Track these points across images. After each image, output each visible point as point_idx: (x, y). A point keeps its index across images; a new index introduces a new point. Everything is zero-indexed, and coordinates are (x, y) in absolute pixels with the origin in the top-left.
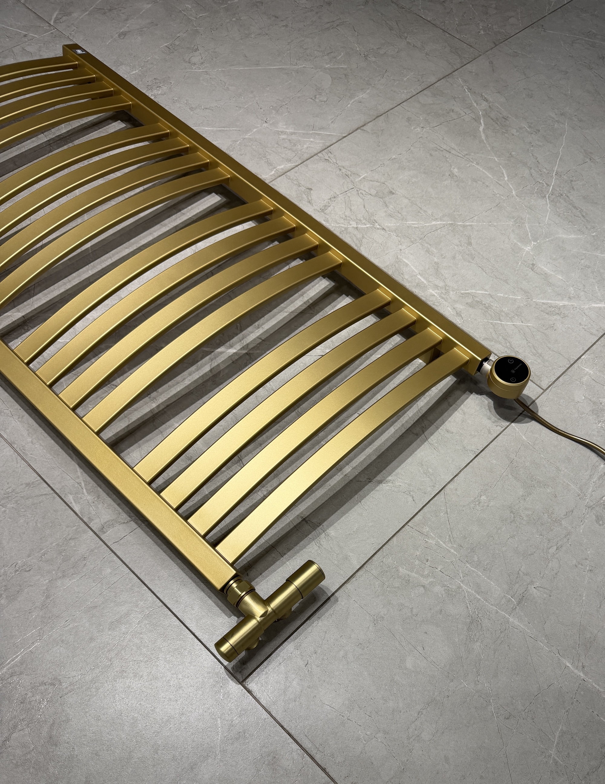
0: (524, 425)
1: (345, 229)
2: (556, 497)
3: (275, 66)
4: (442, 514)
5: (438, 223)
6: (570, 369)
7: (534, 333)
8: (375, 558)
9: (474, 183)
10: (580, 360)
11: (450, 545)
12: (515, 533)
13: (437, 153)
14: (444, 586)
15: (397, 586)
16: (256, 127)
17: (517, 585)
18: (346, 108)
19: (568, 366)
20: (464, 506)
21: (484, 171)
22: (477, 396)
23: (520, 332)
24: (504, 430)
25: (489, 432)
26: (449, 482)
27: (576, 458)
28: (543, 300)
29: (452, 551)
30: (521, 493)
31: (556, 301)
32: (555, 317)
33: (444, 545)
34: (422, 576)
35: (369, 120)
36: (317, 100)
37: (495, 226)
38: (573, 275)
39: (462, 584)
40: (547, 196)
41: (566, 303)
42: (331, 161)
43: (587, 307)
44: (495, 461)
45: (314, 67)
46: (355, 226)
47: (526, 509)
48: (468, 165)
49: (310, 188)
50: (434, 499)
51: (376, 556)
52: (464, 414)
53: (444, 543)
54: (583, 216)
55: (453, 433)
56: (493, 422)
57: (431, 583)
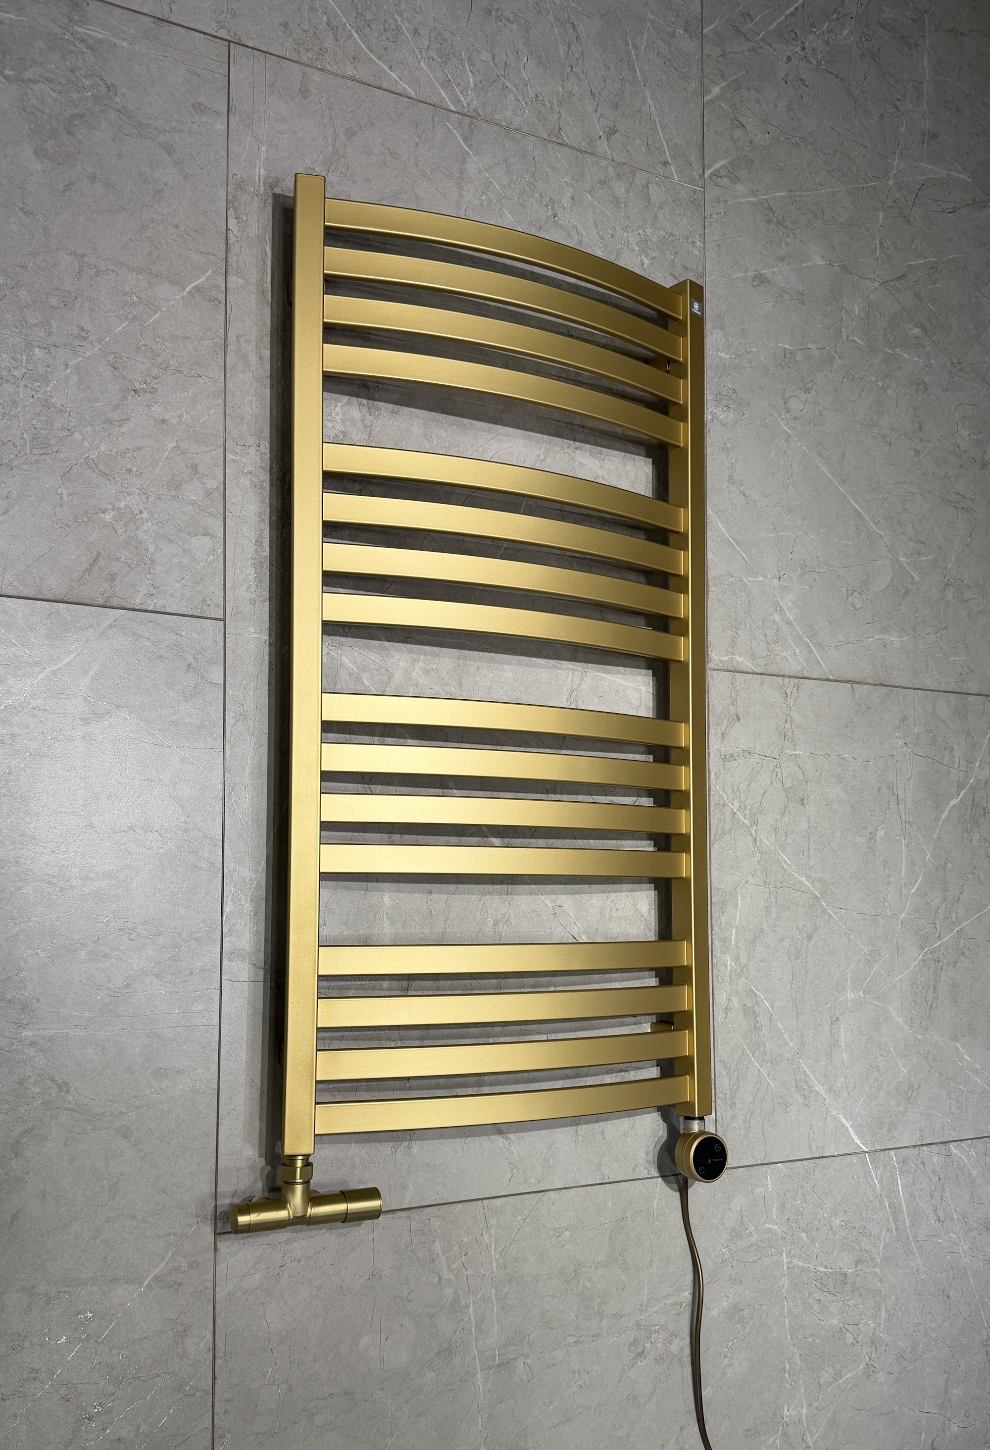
0: (668, 1189)
1: (724, 804)
2: (623, 1289)
3: (856, 502)
4: (520, 1218)
5: (807, 883)
6: (757, 1167)
7: (766, 1098)
8: (427, 1210)
9: (882, 867)
10: (774, 1166)
11: (497, 1257)
12: (559, 1295)
13: (887, 792)
14: (456, 1293)
15: (419, 1256)
16: (765, 576)
17: (513, 1348)
18: (865, 640)
19: (759, 1162)
20: (545, 1227)
21: (904, 860)
22: (660, 1118)
23: (756, 1084)
24: (647, 1178)
25: (634, 1169)
26: (555, 1190)
27: (674, 1266)
28: (807, 1068)
29: (494, 1264)
30: (600, 1259)
31: (817, 1080)
32: (799, 1097)
33: (493, 1252)
34: (449, 1266)
35: (870, 681)
36: (850, 599)
37: (849, 939)
38: (858, 1065)
39: (471, 1306)
40: (927, 949)
41: (822, 1090)
42: (789, 700)
43: (834, 1113)
44: (610, 1204)
45: (889, 546)
46: (735, 810)
47: (590, 1280)
48: (898, 838)
49: (740, 716)
50: (527, 1195)
51: (430, 1209)
52: (632, 1128)
53: (495, 1250)
54: (931, 1005)
55: (604, 1139)
56: (647, 1162)
57: (450, 1281)
